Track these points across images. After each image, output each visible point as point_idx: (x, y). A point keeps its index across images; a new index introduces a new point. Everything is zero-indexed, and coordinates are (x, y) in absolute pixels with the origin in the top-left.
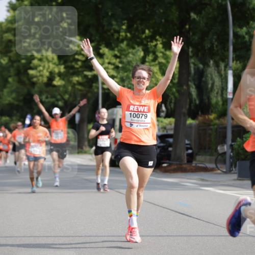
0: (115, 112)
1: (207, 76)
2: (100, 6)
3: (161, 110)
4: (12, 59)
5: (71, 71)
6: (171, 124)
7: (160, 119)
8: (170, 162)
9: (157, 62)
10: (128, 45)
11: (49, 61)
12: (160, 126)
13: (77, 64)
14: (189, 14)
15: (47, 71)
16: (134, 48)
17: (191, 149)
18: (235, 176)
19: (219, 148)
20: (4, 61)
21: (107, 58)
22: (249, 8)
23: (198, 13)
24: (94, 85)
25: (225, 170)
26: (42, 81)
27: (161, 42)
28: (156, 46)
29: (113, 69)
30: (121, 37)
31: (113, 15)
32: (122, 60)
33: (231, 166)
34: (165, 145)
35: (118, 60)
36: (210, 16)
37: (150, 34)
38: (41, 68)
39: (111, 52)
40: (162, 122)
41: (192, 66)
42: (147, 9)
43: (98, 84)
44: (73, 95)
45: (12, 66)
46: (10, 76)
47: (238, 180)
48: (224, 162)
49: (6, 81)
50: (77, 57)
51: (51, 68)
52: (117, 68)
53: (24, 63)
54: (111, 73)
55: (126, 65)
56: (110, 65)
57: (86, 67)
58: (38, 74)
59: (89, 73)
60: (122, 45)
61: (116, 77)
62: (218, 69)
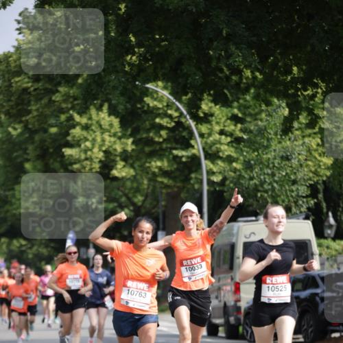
0: (235, 231)
3: (326, 224)
4: (30, 126)
5: (147, 149)
7: (323, 241)
9: (317, 130)
10: (257, 97)
11: (103, 131)
12: (325, 256)
13: (161, 136)
15: (100, 150)
16: (268, 104)
20: (15, 131)
21: (218, 123)
27: (324, 89)
28: (313, 96)
29: (230, 144)
30: (244, 81)
31: (229, 38)
35: (239, 126)
37: (302, 75)
38: (88, 144)
39: (222, 108)
40: (328, 247)
42: (294, 25)
43: (202, 174)
44: (153, 195)
45: (31, 139)
46: (28, 160)
50: (158, 120)
51: (107, 143)
52: (238, 140)
53: (55, 134)
54: (226, 153)
55: (256, 136)
56: (223, 137)
57: (177, 141)
58: (83, 156)
59: (184, 153)
60: (248, 98)
61: (236, 160)
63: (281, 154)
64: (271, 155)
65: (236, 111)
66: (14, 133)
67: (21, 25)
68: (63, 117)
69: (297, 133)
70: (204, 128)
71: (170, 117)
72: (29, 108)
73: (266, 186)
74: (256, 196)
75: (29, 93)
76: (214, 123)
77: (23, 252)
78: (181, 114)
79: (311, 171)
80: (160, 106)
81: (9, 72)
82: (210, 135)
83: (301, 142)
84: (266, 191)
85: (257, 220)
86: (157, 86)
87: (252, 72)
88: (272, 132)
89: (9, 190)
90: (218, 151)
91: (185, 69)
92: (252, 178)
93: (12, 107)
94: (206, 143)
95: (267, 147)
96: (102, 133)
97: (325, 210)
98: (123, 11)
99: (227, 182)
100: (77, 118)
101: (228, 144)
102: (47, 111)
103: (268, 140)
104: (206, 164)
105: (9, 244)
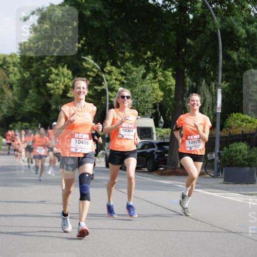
1: (200, 93)
2: (110, 31)
3: (160, 121)
4: (32, 73)
6: (168, 134)
7: (158, 128)
8: (166, 166)
9: (157, 80)
11: (64, 76)
12: (158, 135)
14: (186, 40)
15: (63, 85)
16: (137, 67)
18: (222, 180)
19: (208, 156)
21: (114, 75)
22: (236, 36)
23: (193, 39)
24: (102, 97)
25: (213, 175)
26: (59, 93)
27: (160, 62)
28: (156, 65)
29: (120, 85)
30: (126, 57)
32: (127, 77)
33: (219, 171)
34: (162, 151)
35: (124, 77)
36: (204, 41)
37: (151, 55)
38: (58, 82)
39: (117, 69)
40: (160, 131)
41: (187, 84)
42: (149, 34)
43: (106, 97)
45: (33, 79)
46: (31, 88)
47: (224, 183)
48: (213, 168)
49: (27, 93)
50: (88, 73)
51: (66, 82)
52: (122, 84)
53: (43, 77)
55: (131, 81)
56: (117, 82)
57: (96, 83)
58: (55, 87)
59: (99, 88)
60: (128, 64)
62: (210, 87)
63: (141, 90)
64: (137, 90)
65: (122, 70)
66: (26, 76)
68: (47, 70)
69: (149, 81)
70: (108, 78)
71: (94, 72)
72: (33, 65)
75: (33, 59)
76: (113, 75)
79: (154, 98)
80: (90, 67)
82: (111, 80)
83: (150, 85)
86: (89, 58)
88: (138, 80)
89: (22, 101)
90: (114, 87)
91: (101, 51)
93: (25, 64)
94: (109, 84)
95: (136, 86)
97: (159, 115)
100: (53, 70)
101: (119, 85)
102: (41, 67)
103: (136, 83)
104: (108, 93)
105: (22, 125)
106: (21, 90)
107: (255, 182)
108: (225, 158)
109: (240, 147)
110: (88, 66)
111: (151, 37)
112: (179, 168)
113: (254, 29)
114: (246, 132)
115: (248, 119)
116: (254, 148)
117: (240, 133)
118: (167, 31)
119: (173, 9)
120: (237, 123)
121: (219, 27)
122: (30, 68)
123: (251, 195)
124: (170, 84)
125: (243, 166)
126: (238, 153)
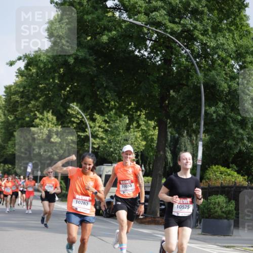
0: (102, 169)
1: (181, 144)
2: (95, 79)
4: (17, 116)
6: (149, 182)
9: (140, 129)
10: (116, 114)
11: (49, 121)
13: (73, 126)
14: (169, 92)
16: (120, 117)
17: (164, 205)
18: (200, 231)
20: (11, 118)
21: (98, 122)
22: (219, 90)
23: (177, 91)
27: (144, 113)
28: (141, 114)
30: (111, 106)
31: (106, 87)
33: (197, 222)
35: (107, 125)
37: (135, 106)
38: (42, 126)
39: (101, 117)
41: (169, 134)
42: (134, 85)
43: (90, 144)
45: (17, 122)
46: (15, 131)
47: (201, 234)
50: (72, 119)
51: (50, 127)
52: (106, 131)
53: (28, 121)
54: (101, 136)
55: (114, 130)
56: (100, 129)
57: (80, 129)
59: (83, 134)
60: (112, 113)
61: (105, 139)
62: (191, 138)
63: (124, 138)
64: (120, 138)
65: (106, 118)
66: (10, 119)
67: (18, 74)
68: (32, 114)
69: (132, 130)
70: (92, 125)
71: (78, 118)
72: (18, 109)
73: (116, 152)
74: (112, 155)
75: (18, 103)
76: (96, 122)
77: (9, 170)
78: (83, 117)
81: (10, 93)
82: (94, 127)
83: (132, 134)
84: (116, 154)
85: (112, 166)
86: (74, 105)
87: (114, 103)
88: (121, 128)
89: (6, 143)
90: (97, 134)
91: (86, 99)
92: (111, 148)
93: (10, 108)
94: (92, 131)
95: (119, 135)
96: (48, 122)
97: (140, 164)
98: (62, 72)
99: (100, 148)
100: (38, 114)
101: (102, 132)
102: (25, 111)
103: (119, 132)
104: (91, 140)
105: (4, 166)
106: (5, 133)
107: (233, 234)
108: (203, 209)
109: (219, 199)
110: (73, 112)
111: (135, 87)
112: (158, 218)
113: (236, 85)
114: (224, 184)
115: (227, 172)
116: (232, 201)
117: (219, 185)
118: (152, 83)
119: (158, 61)
120: (216, 175)
121: (202, 81)
122: (15, 112)
123: (228, 247)
124: (153, 133)
125: (221, 219)
126: (216, 205)
